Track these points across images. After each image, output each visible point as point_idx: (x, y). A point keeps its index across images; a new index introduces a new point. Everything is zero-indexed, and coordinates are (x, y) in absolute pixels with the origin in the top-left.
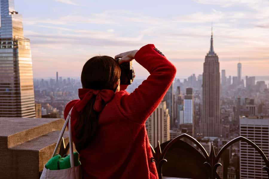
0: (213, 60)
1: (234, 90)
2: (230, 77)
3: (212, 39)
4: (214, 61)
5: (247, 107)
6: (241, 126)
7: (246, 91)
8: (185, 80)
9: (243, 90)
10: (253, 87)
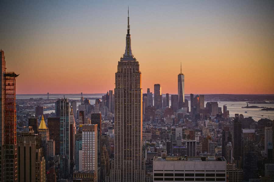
1: (173, 116)
2: (167, 95)
3: (128, 35)
4: (132, 71)
5: (184, 143)
6: (154, 172)
7: (190, 118)
8: (98, 100)
9: (186, 116)
10: (201, 111)
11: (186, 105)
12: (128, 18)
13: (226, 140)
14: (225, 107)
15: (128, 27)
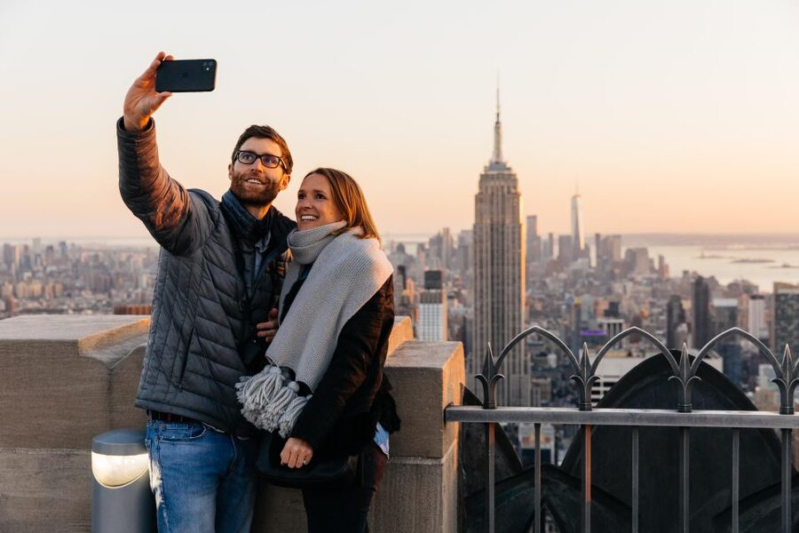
0: (503, 187)
1: (563, 276)
2: (551, 235)
4: (506, 190)
5: (601, 326)
7: (596, 279)
8: (421, 247)
9: (588, 275)
10: (616, 264)
11: (586, 253)
12: (498, 91)
13: (675, 319)
14: (661, 259)
15: (498, 107)
